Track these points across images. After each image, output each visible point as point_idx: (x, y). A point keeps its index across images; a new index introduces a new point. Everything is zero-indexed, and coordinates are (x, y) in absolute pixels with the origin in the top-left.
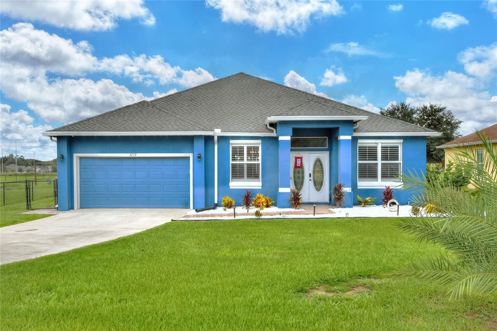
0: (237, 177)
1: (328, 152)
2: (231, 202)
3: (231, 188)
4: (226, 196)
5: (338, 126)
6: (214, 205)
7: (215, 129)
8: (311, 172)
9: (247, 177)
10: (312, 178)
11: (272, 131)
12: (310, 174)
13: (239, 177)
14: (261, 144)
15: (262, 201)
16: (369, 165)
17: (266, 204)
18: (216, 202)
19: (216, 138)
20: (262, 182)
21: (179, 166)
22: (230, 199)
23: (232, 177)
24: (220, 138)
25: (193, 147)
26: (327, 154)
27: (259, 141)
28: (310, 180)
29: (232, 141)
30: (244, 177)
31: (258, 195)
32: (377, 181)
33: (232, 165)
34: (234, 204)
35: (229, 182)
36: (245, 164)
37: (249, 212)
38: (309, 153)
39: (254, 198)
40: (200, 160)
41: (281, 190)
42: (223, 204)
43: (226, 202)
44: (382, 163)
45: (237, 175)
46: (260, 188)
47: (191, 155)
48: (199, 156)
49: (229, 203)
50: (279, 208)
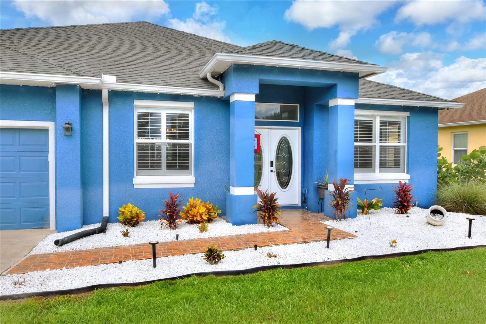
0: (148, 167)
1: (300, 128)
2: (137, 215)
3: (135, 187)
4: (126, 204)
5: (335, 83)
6: (101, 219)
7: (103, 75)
8: (274, 159)
9: (167, 166)
10: (274, 168)
11: (216, 87)
12: (272, 162)
13: (151, 167)
14: (193, 111)
15: (201, 212)
16: (364, 149)
17: (208, 216)
18: (106, 214)
19: (105, 94)
20: (195, 176)
21: (23, 145)
22: (135, 208)
23: (139, 167)
24: (114, 94)
25: (54, 109)
26: (297, 131)
27: (191, 105)
28: (272, 171)
29: (137, 103)
30: (160, 167)
31: (191, 200)
32: (375, 172)
33: (139, 146)
34: (143, 219)
35: (133, 177)
36: (164, 144)
37: (179, 240)
38: (271, 129)
39: (184, 207)
40: (69, 134)
41: (236, 191)
42: (120, 218)
43: (128, 215)
44: (381, 146)
45: (148, 163)
46: (193, 186)
47: (50, 125)
48: (67, 125)
49: (133, 218)
50: (235, 224)
